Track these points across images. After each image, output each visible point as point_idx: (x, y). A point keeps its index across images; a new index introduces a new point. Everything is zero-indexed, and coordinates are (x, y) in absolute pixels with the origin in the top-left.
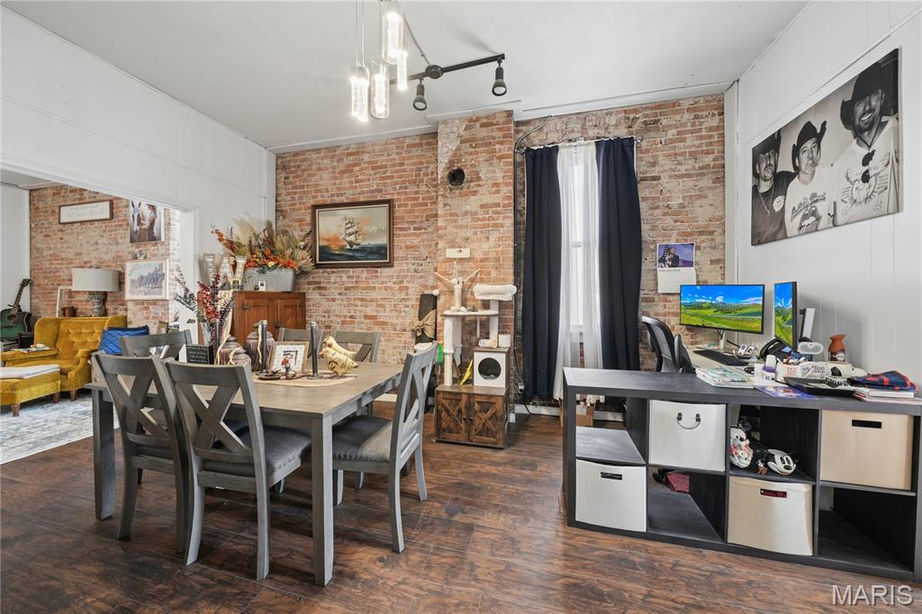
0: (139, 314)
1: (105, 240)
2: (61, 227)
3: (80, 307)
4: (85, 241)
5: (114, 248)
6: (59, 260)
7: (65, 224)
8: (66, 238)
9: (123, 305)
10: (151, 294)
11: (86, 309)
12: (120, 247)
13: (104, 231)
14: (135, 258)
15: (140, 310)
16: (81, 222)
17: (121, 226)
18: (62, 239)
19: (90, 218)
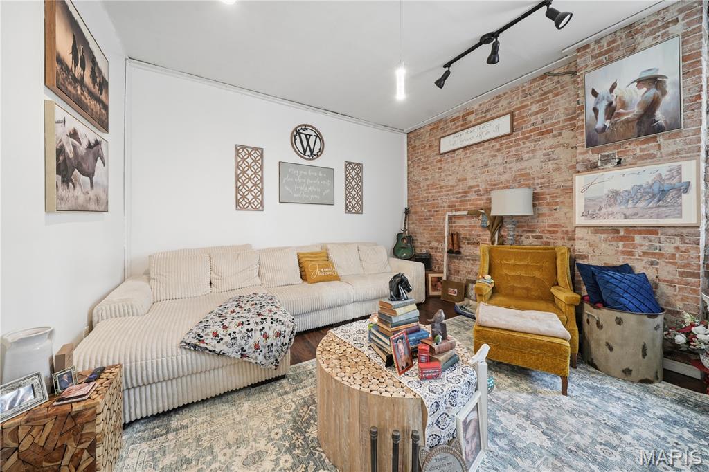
0: (604, 246)
1: (499, 160)
2: (439, 157)
3: (462, 232)
4: (470, 165)
5: (516, 166)
6: (437, 188)
7: (445, 153)
8: (445, 166)
9: (533, 231)
10: (641, 217)
11: (470, 235)
12: (525, 164)
13: (498, 150)
14: (593, 167)
15: (607, 240)
16: (465, 148)
17: (527, 138)
18: (440, 168)
19: (478, 140)
